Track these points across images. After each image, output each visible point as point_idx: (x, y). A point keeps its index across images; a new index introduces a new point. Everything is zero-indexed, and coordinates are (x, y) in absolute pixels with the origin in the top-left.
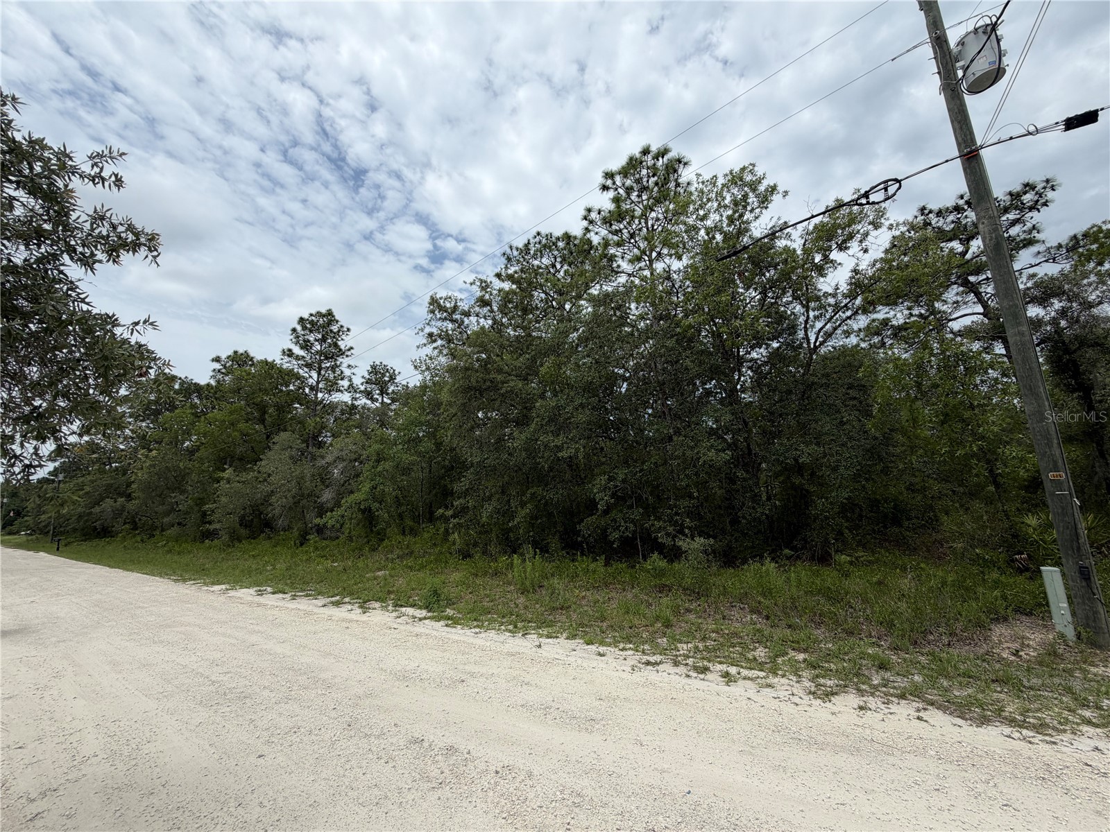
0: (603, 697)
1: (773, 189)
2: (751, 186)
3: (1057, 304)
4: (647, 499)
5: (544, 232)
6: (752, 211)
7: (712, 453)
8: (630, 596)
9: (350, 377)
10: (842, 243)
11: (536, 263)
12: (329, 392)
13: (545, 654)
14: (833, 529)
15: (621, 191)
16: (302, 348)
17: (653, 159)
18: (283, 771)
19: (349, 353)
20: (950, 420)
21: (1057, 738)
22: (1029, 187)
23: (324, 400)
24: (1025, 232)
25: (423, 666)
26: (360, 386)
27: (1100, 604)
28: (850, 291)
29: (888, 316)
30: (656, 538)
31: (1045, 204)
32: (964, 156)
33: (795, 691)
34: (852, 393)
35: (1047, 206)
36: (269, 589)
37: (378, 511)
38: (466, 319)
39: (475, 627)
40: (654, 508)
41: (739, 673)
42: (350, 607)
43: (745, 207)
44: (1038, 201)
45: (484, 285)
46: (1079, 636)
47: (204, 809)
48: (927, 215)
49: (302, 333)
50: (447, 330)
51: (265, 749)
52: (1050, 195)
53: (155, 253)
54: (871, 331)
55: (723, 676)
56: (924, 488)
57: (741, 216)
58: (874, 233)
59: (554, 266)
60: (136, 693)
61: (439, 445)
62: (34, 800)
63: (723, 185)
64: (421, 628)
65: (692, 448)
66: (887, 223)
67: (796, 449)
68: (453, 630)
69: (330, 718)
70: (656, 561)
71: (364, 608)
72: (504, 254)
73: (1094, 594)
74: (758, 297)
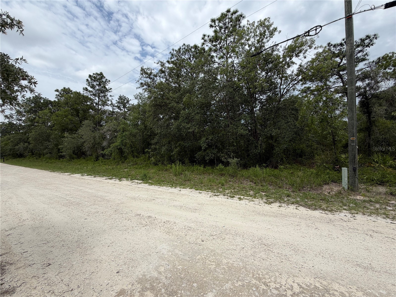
0: (200, 204)
1: (275, 29)
2: (267, 27)
3: (367, 81)
4: (219, 146)
5: (186, 44)
6: (266, 38)
7: (242, 131)
8: (211, 177)
9: (111, 100)
10: (297, 54)
11: (183, 57)
12: (103, 106)
13: (182, 193)
14: (280, 158)
15: (218, 28)
16: (91, 87)
17: (231, 15)
18: (93, 223)
19: (110, 91)
20: (324, 121)
21: (335, 213)
22: (368, 37)
23: (101, 109)
24: (363, 55)
25: (141, 196)
26: (115, 104)
27: (357, 179)
28: (297, 73)
29: (310, 86)
30: (221, 159)
31: (372, 45)
32: (347, 17)
33: (260, 202)
34: (293, 112)
35: (373, 45)
36: (86, 174)
37: (124, 149)
38: (155, 78)
39: (159, 185)
40: (221, 150)
41: (244, 198)
42: (115, 180)
43: (264, 36)
44: (370, 43)
45: (162, 64)
46: (348, 188)
47: (67, 232)
48: (330, 46)
49: (91, 81)
50: (148, 82)
51: (87, 217)
52: (375, 41)
53: (21, 29)
54: (303, 91)
55: (238, 199)
56: (312, 146)
57: (262, 40)
58: (309, 50)
59: (190, 59)
60: (40, 203)
61: (146, 127)
62: (8, 231)
63: (257, 26)
64: (140, 186)
65: (235, 129)
66: (314, 46)
67: (271, 131)
68: (151, 186)
69: (109, 209)
70: (221, 166)
71: (120, 180)
72: (170, 52)
73: (356, 176)
74: (265, 75)
